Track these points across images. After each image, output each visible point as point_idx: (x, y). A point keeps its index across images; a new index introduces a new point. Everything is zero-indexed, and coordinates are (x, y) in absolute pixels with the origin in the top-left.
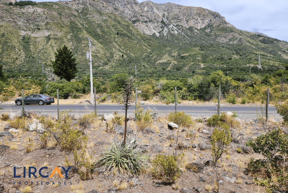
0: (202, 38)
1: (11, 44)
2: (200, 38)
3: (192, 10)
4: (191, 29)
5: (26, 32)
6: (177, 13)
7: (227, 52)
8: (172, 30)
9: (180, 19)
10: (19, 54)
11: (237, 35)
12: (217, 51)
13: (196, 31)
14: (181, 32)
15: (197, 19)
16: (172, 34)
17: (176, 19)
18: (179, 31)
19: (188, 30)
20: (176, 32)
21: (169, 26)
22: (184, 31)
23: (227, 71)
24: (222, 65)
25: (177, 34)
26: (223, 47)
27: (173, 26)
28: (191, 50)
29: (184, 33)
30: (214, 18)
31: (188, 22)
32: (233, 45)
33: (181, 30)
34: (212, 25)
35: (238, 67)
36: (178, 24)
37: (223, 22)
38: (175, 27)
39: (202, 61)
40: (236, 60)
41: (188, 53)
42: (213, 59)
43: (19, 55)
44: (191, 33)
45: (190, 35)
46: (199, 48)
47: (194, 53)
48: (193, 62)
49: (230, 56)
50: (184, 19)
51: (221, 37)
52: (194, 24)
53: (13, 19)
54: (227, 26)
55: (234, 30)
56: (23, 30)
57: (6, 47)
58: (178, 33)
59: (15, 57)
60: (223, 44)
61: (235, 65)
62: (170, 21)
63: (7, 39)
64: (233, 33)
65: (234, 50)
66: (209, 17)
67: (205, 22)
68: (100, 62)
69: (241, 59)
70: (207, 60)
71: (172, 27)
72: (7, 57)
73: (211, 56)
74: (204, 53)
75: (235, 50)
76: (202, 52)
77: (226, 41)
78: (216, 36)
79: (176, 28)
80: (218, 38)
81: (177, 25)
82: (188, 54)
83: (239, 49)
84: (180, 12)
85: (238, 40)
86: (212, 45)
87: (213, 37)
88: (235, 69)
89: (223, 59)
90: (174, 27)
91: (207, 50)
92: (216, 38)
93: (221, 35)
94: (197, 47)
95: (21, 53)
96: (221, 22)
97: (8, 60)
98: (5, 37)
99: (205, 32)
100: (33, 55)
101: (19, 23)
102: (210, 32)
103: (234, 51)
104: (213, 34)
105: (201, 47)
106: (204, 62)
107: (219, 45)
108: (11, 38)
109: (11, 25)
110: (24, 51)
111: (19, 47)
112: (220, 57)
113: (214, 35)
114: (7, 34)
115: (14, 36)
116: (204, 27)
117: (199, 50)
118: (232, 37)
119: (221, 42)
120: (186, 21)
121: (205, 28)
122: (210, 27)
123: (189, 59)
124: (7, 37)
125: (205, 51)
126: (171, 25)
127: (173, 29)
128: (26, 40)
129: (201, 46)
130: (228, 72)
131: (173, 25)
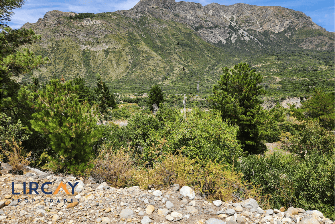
0: (280, 44)
1: (72, 60)
2: (278, 45)
3: (268, 10)
4: (266, 33)
5: (85, 46)
6: (249, 15)
7: (312, 61)
8: (242, 36)
9: (253, 23)
10: (80, 69)
11: (326, 39)
12: (299, 60)
13: (272, 36)
14: (253, 38)
15: (274, 21)
16: (242, 40)
17: (247, 22)
18: (251, 36)
19: (262, 35)
20: (247, 38)
21: (239, 31)
22: (258, 37)
23: (309, 85)
24: (304, 79)
25: (249, 41)
26: (308, 55)
27: (243, 31)
28: (264, 60)
29: (257, 39)
30: (297, 18)
31: (262, 25)
32: (321, 52)
33: (254, 35)
34: (294, 28)
35: (324, 81)
36: (249, 28)
37: (309, 23)
38: (246, 32)
39: (279, 73)
40: (322, 71)
41: (261, 63)
42: (293, 71)
43: (80, 71)
44: (266, 39)
45: (264, 41)
46: (275, 57)
47: (268, 63)
48: (267, 74)
49: (315, 67)
50: (258, 22)
51: (306, 42)
52: (269, 27)
53: (73, 33)
54: (313, 28)
55: (322, 32)
56: (83, 44)
57: (68, 62)
58: (249, 39)
59: (76, 72)
60: (308, 50)
61: (320, 78)
62: (240, 25)
63: (68, 54)
64: (321, 37)
65: (322, 58)
66: (290, 18)
67: (285, 24)
68: (159, 76)
69: (329, 70)
70: (285, 71)
71: (242, 32)
72: (69, 73)
73: (290, 67)
74: (281, 63)
75: (324, 59)
76: (279, 62)
77: (311, 47)
78: (299, 41)
79: (247, 33)
80: (301, 44)
81: (248, 30)
82: (261, 65)
83: (328, 57)
84: (252, 14)
85: (327, 45)
86: (293, 53)
87: (295, 43)
88: (320, 84)
89: (306, 70)
90: (245, 32)
91: (286, 59)
92: (299, 43)
93: (305, 39)
94: (273, 55)
95: (82, 68)
96: (305, 24)
97: (71, 75)
98: (66, 52)
99: (284, 36)
100: (93, 70)
101: (79, 37)
102: (291, 37)
103: (322, 60)
104: (294, 38)
105: (278, 56)
106: (281, 75)
107: (303, 53)
108: (72, 53)
109: (71, 40)
110: (85, 67)
111: (80, 62)
112: (301, 68)
113: (296, 40)
114: (68, 49)
115: (75, 51)
116: (283, 30)
117: (275, 59)
118: (320, 41)
119: (305, 48)
120: (259, 24)
121: (285, 32)
122: (291, 31)
123: (262, 71)
124: (68, 52)
125: (283, 61)
126: (241, 29)
127: (243, 35)
128: (86, 55)
129: (278, 54)
130: (310, 87)
131: (244, 30)
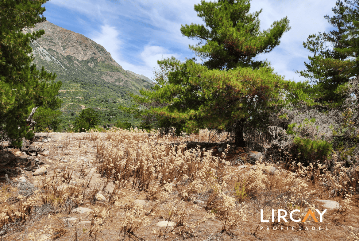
0: (84, 73)
2: (82, 73)
3: (71, 35)
4: (69, 58)
6: (50, 33)
7: (112, 94)
8: (42, 55)
9: (54, 43)
11: (123, 76)
12: (102, 91)
13: (77, 62)
14: (55, 59)
15: (78, 48)
16: (42, 59)
17: (48, 41)
18: (52, 57)
19: (65, 59)
20: (48, 59)
21: (38, 48)
22: (60, 60)
23: (110, 115)
24: (106, 109)
25: (50, 61)
26: (109, 87)
27: (44, 50)
28: (69, 86)
29: (60, 62)
30: (99, 51)
31: (65, 49)
32: (119, 86)
33: (56, 57)
34: (96, 60)
35: (122, 112)
36: (51, 48)
37: (109, 58)
38: (47, 51)
39: (84, 101)
40: (120, 104)
41: (65, 89)
42: (96, 100)
44: (69, 64)
45: (68, 66)
46: (80, 85)
47: (73, 90)
48: (72, 101)
49: (115, 99)
50: (60, 44)
51: (107, 75)
52: (73, 53)
54: (113, 64)
55: (120, 70)
58: (50, 60)
60: (108, 83)
61: (119, 110)
62: (39, 41)
64: (119, 74)
65: (120, 92)
66: (92, 49)
67: (88, 54)
69: (125, 104)
70: (90, 100)
71: (42, 51)
73: (94, 97)
74: (86, 92)
75: (121, 93)
76: (84, 90)
77: (112, 80)
78: (101, 73)
79: (47, 53)
80: (103, 76)
81: (49, 50)
82: (65, 91)
83: (124, 92)
84: (54, 33)
85: (123, 81)
86: (96, 83)
87: (97, 74)
88: (119, 115)
89: (107, 102)
90: (45, 51)
91: (90, 89)
92: (101, 75)
93: (106, 73)
94: (77, 82)
96: (106, 58)
99: (88, 66)
102: (94, 67)
103: (119, 93)
104: (97, 70)
105: (82, 84)
106: (86, 103)
107: (104, 85)
112: (104, 98)
113: (98, 71)
116: (86, 59)
117: (80, 87)
118: (118, 77)
119: (106, 81)
120: (62, 46)
121: (88, 61)
122: (94, 61)
123: (67, 97)
125: (87, 90)
126: (40, 46)
127: (44, 53)
129: (82, 83)
130: (111, 117)
131: (44, 48)
